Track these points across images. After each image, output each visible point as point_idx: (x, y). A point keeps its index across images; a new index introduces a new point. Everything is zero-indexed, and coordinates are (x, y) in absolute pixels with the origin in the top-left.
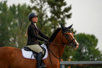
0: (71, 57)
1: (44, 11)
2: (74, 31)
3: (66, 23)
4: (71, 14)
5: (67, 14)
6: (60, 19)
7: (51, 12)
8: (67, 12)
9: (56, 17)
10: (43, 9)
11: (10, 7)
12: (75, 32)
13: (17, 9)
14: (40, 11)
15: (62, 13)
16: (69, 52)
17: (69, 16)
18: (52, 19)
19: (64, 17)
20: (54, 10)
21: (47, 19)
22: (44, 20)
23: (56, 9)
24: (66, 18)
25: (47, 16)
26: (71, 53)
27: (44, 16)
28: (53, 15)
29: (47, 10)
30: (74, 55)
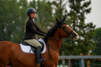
0: (90, 51)
1: (63, 6)
2: (93, 26)
3: (85, 18)
4: (90, 9)
5: (86, 8)
6: (79, 14)
7: (71, 7)
8: (86, 7)
9: (75, 12)
10: (63, 4)
11: (31, 2)
12: (95, 26)
13: (36, 4)
14: (59, 6)
15: (82, 8)
16: (89, 47)
17: (88, 11)
18: (71, 14)
19: (84, 12)
20: (74, 4)
21: (67, 14)
22: (64, 14)
23: (75, 3)
24: (85, 12)
25: (66, 11)
26: (91, 47)
27: (64, 11)
28: (73, 10)
29: (66, 5)
30: (94, 49)
